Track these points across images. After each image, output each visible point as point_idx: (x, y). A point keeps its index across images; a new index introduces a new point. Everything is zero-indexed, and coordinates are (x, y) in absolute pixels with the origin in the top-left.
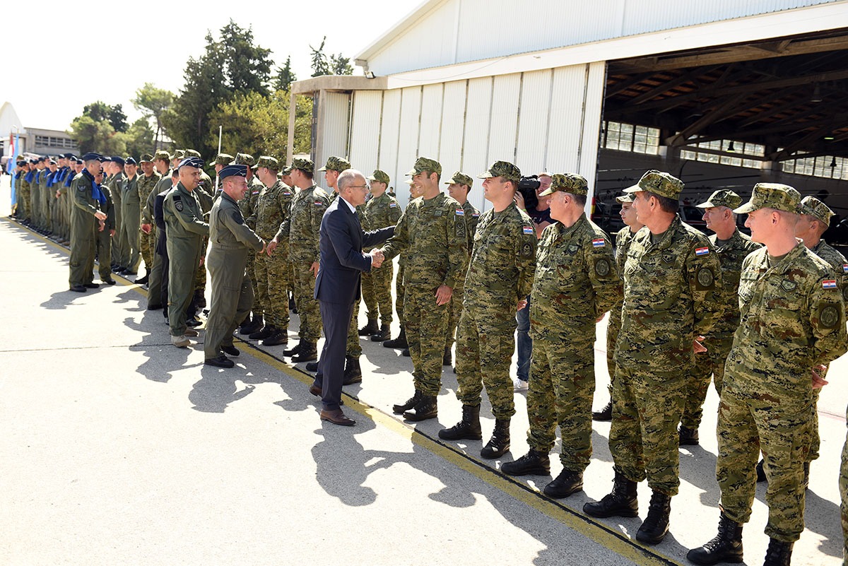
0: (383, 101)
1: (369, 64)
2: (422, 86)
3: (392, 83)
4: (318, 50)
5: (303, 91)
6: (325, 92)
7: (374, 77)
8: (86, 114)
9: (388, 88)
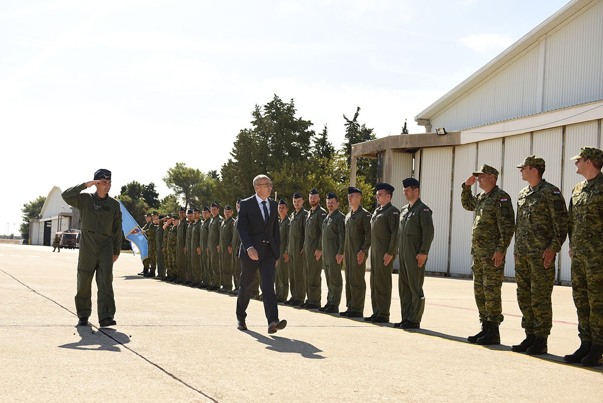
0: (454, 157)
1: (432, 123)
2: (504, 138)
3: (465, 138)
4: (351, 119)
5: (366, 153)
6: (391, 152)
7: (446, 133)
8: (124, 193)
9: (462, 143)
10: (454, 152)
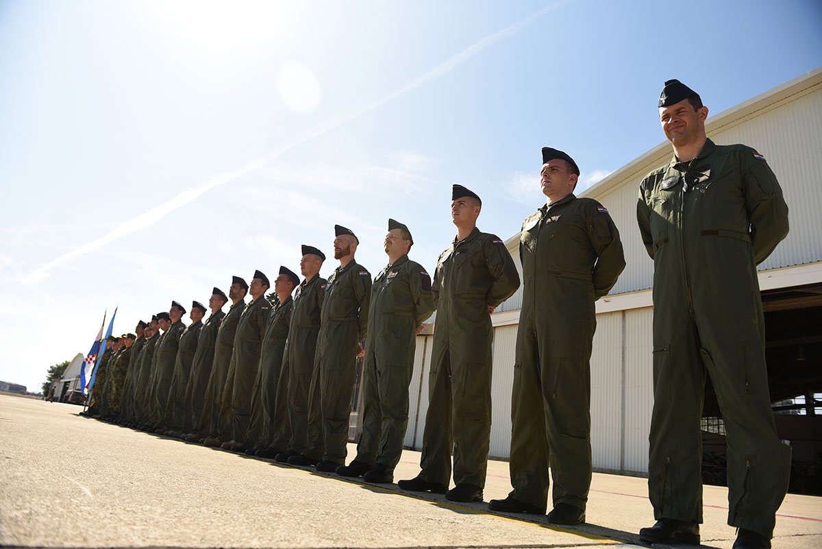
10: (426, 341)
